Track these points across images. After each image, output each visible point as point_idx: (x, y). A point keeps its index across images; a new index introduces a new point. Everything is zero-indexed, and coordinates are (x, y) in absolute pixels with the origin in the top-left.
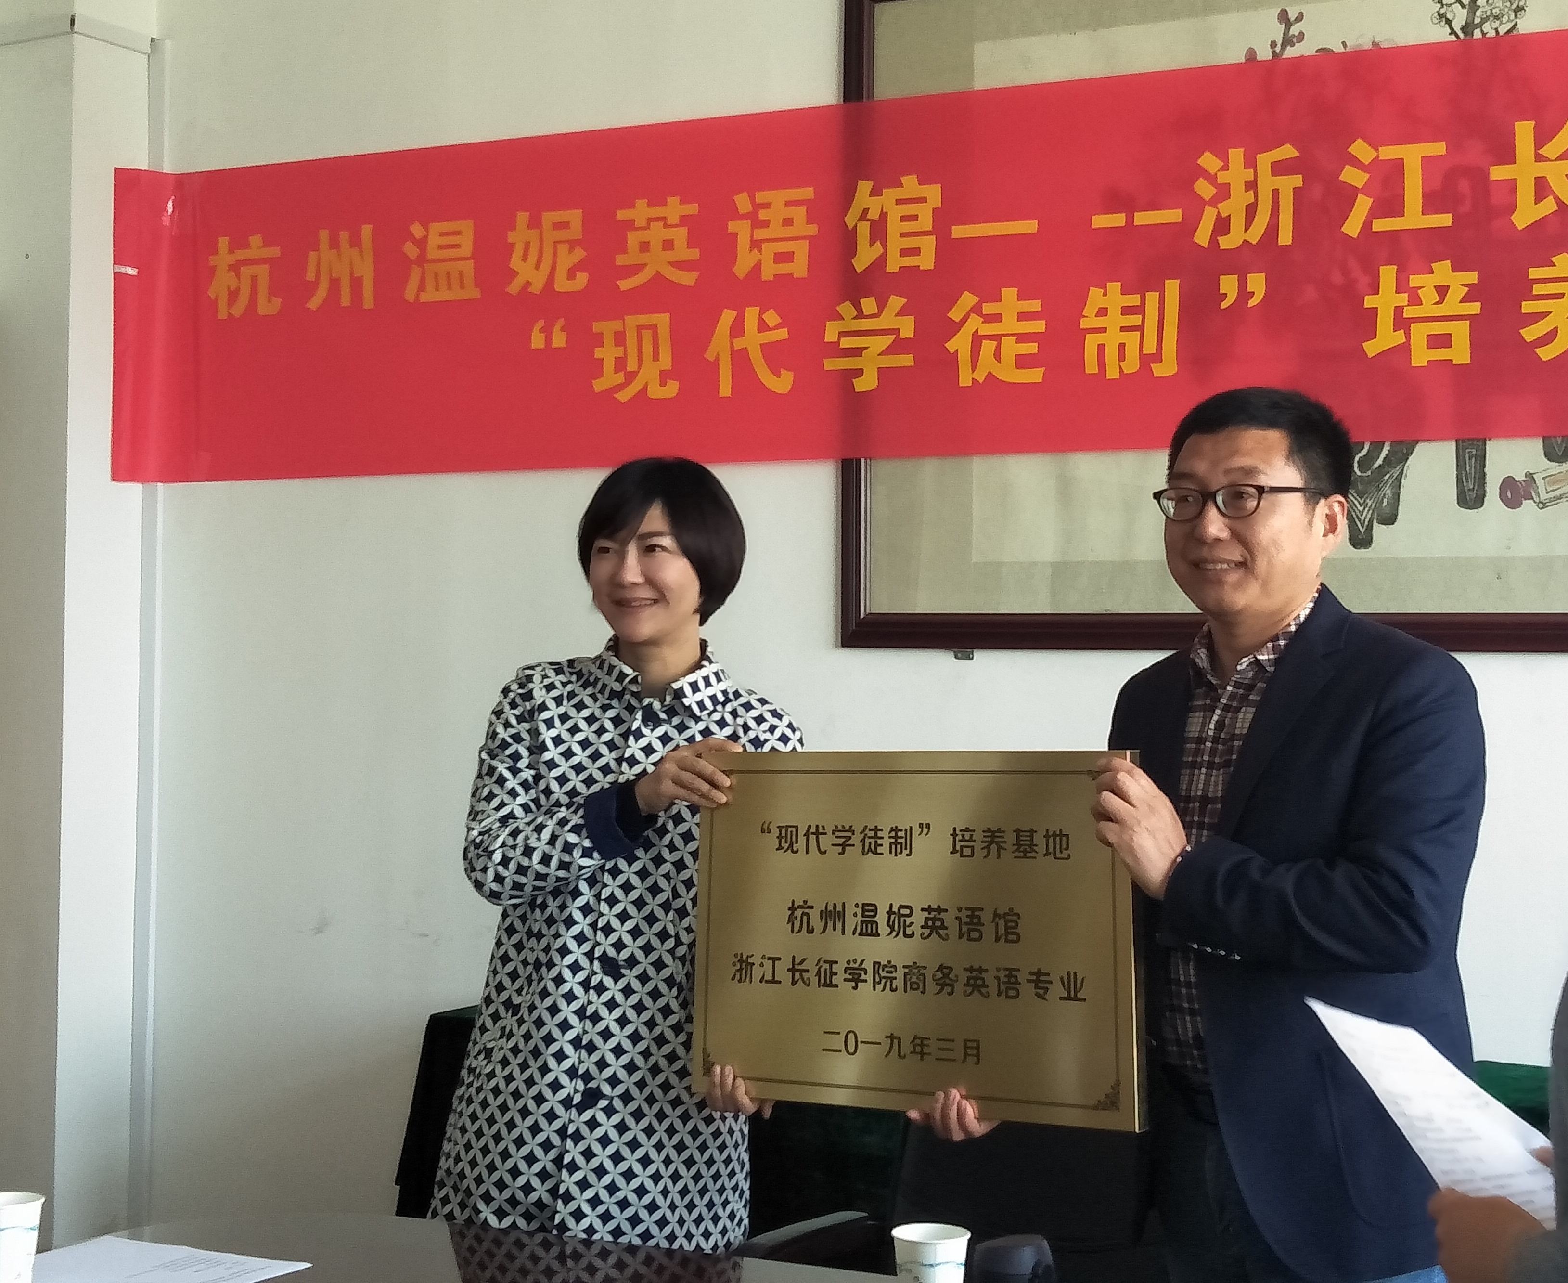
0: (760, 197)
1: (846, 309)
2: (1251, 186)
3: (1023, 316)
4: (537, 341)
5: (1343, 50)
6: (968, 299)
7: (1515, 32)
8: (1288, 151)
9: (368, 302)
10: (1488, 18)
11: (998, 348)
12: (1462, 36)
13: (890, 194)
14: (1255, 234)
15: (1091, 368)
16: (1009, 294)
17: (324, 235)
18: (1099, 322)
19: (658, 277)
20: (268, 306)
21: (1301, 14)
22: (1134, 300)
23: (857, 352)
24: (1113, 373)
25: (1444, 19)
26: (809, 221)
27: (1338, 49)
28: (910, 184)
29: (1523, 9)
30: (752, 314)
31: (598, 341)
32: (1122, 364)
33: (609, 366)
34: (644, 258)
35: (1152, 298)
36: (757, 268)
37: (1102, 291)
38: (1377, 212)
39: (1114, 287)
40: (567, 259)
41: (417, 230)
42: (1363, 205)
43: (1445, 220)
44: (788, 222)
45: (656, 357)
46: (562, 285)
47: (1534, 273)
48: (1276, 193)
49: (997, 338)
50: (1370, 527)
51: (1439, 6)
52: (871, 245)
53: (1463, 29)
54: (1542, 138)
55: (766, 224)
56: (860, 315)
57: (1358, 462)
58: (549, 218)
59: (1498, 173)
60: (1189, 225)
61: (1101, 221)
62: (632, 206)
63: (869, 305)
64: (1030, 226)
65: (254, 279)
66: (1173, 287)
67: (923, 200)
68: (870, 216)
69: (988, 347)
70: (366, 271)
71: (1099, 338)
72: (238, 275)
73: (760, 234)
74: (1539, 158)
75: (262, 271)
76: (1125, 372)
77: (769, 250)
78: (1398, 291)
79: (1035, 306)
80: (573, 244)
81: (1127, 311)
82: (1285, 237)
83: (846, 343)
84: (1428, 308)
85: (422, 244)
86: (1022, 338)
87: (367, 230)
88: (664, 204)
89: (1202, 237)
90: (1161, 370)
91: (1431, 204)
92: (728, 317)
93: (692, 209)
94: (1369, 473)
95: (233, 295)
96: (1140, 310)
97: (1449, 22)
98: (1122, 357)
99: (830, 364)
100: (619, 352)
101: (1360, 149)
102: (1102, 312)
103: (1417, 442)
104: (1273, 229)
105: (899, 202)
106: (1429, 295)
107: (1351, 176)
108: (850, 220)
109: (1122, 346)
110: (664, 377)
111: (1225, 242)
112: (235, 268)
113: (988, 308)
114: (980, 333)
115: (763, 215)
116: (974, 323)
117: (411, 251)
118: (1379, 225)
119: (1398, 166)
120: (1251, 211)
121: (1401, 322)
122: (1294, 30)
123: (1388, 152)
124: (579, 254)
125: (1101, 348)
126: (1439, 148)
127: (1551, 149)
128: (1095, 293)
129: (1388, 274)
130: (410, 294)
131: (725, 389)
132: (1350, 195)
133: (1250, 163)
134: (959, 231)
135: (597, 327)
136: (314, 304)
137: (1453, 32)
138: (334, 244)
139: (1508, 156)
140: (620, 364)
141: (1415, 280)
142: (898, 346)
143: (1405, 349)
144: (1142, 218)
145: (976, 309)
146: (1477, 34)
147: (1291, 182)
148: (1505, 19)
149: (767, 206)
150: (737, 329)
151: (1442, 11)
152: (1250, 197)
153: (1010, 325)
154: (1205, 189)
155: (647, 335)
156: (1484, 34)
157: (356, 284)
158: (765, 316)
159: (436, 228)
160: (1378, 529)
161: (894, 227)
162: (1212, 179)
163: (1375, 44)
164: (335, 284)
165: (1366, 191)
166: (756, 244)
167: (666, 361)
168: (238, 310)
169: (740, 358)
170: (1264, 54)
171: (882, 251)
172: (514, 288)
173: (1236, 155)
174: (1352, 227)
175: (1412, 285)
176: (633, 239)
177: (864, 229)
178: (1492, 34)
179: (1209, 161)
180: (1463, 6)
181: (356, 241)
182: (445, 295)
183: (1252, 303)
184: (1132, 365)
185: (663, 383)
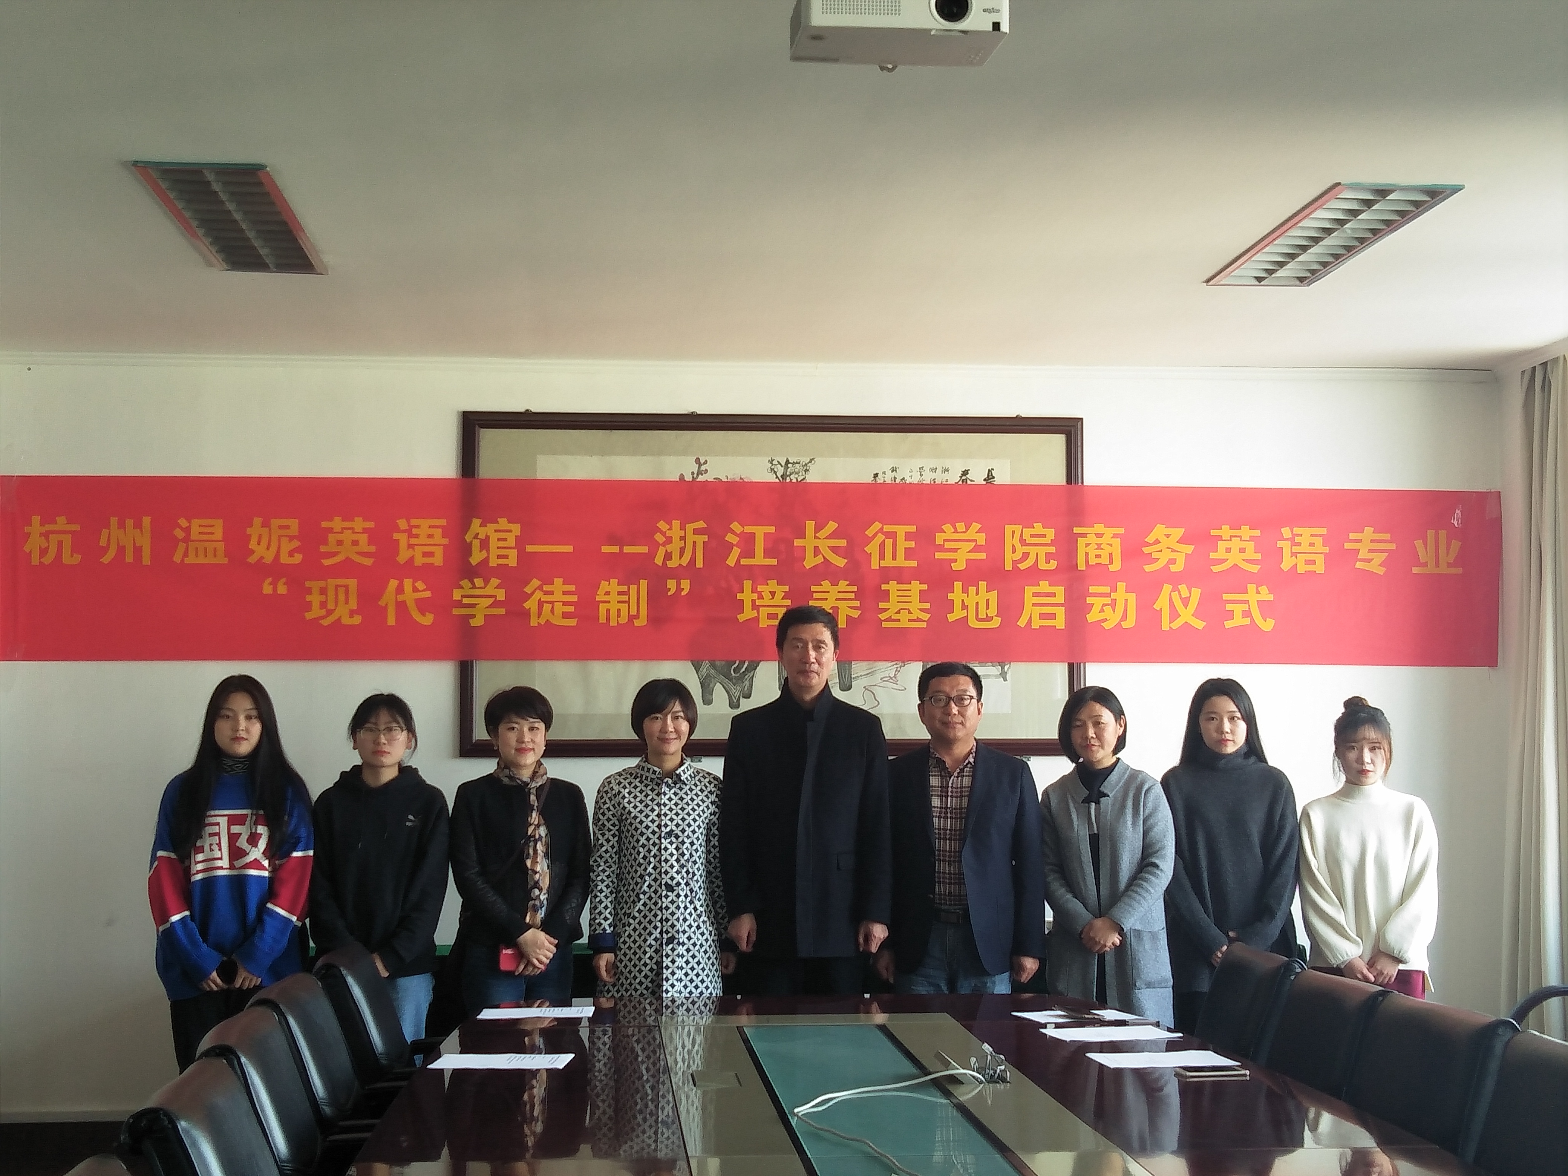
0: (414, 522)
1: (465, 583)
2: (683, 538)
3: (565, 593)
4: (267, 589)
5: (726, 480)
6: (535, 583)
7: (805, 481)
8: (701, 524)
9: (146, 560)
10: (793, 473)
11: (553, 607)
12: (781, 479)
13: (491, 527)
14: (685, 561)
15: (602, 619)
16: (558, 581)
17: (114, 521)
18: (606, 598)
19: (348, 559)
20: (70, 559)
21: (706, 461)
22: (624, 588)
23: (473, 606)
24: (613, 623)
25: (773, 472)
26: (443, 537)
27: (725, 480)
28: (503, 523)
29: (808, 470)
30: (408, 583)
31: (309, 591)
32: (619, 619)
33: (316, 605)
34: (339, 549)
35: (633, 588)
36: (412, 559)
37: (608, 583)
38: (741, 556)
39: (614, 582)
40: (287, 546)
41: (183, 522)
42: (736, 552)
43: (774, 562)
44: (430, 536)
45: (347, 602)
46: (285, 559)
47: (813, 588)
48: (694, 543)
49: (552, 603)
50: (738, 700)
51: (771, 465)
52: (480, 551)
53: (782, 476)
54: (818, 529)
55: (417, 536)
56: (474, 587)
57: (734, 670)
58: (275, 522)
59: (797, 543)
60: (652, 555)
61: (605, 549)
62: (331, 520)
63: (479, 582)
64: (569, 549)
65: (60, 544)
66: (644, 584)
67: (510, 531)
68: (479, 537)
69: (547, 608)
70: (145, 542)
71: (607, 606)
72: (47, 539)
73: (413, 541)
74: (816, 538)
75: (67, 540)
76: (620, 623)
77: (419, 551)
78: (752, 592)
79: (572, 588)
80: (291, 538)
81: (620, 593)
82: (699, 564)
83: (466, 601)
84: (767, 601)
85: (187, 530)
86: (565, 603)
87: (146, 521)
88: (353, 520)
89: (659, 560)
90: (637, 623)
91: (767, 554)
92: (393, 584)
93: (371, 525)
94: (738, 674)
95: (43, 552)
96: (627, 593)
97: (775, 473)
98: (619, 616)
99: (456, 611)
100: (323, 598)
101: (736, 526)
102: (607, 593)
103: (761, 661)
104: (693, 560)
105: (496, 531)
106: (767, 595)
107: (731, 538)
108: (468, 538)
109: (619, 610)
110: (352, 613)
111: (670, 564)
112: (46, 535)
113: (546, 588)
114: (542, 600)
115: (415, 531)
116: (538, 595)
117: (179, 534)
118: (744, 562)
119: (753, 536)
120: (682, 551)
121: (755, 607)
122: (703, 468)
123: (749, 529)
124: (296, 544)
125: (608, 611)
126: (772, 529)
127: (823, 533)
128: (604, 584)
129: (748, 584)
130: (177, 558)
131: (391, 621)
132: (730, 546)
133: (683, 528)
134: (530, 548)
135: (308, 584)
136: (106, 559)
137: (777, 477)
138: (122, 525)
139: (803, 536)
140: (323, 605)
141: (760, 588)
142: (496, 604)
143: (757, 619)
144: (627, 549)
145: (540, 588)
146: (788, 480)
147: (701, 539)
148: (800, 474)
149: (418, 527)
150: (400, 590)
151: (773, 467)
152: (682, 544)
153: (558, 596)
154: (659, 538)
155: (341, 591)
156: (791, 480)
157: (138, 551)
158: (416, 584)
159: (196, 523)
160: (742, 700)
161: (493, 544)
162: (663, 534)
163: (741, 478)
164: (121, 550)
165: (737, 545)
166: (411, 546)
167: (353, 604)
168: (48, 559)
169: (401, 607)
170: (688, 478)
171: (486, 555)
172: (252, 559)
173: (676, 524)
174: (731, 561)
175: (759, 590)
176: (332, 538)
177: (476, 544)
178: (794, 480)
179: (662, 525)
180: (782, 466)
181: (138, 525)
182: (201, 560)
183: (683, 593)
184: (624, 619)
185: (351, 616)
